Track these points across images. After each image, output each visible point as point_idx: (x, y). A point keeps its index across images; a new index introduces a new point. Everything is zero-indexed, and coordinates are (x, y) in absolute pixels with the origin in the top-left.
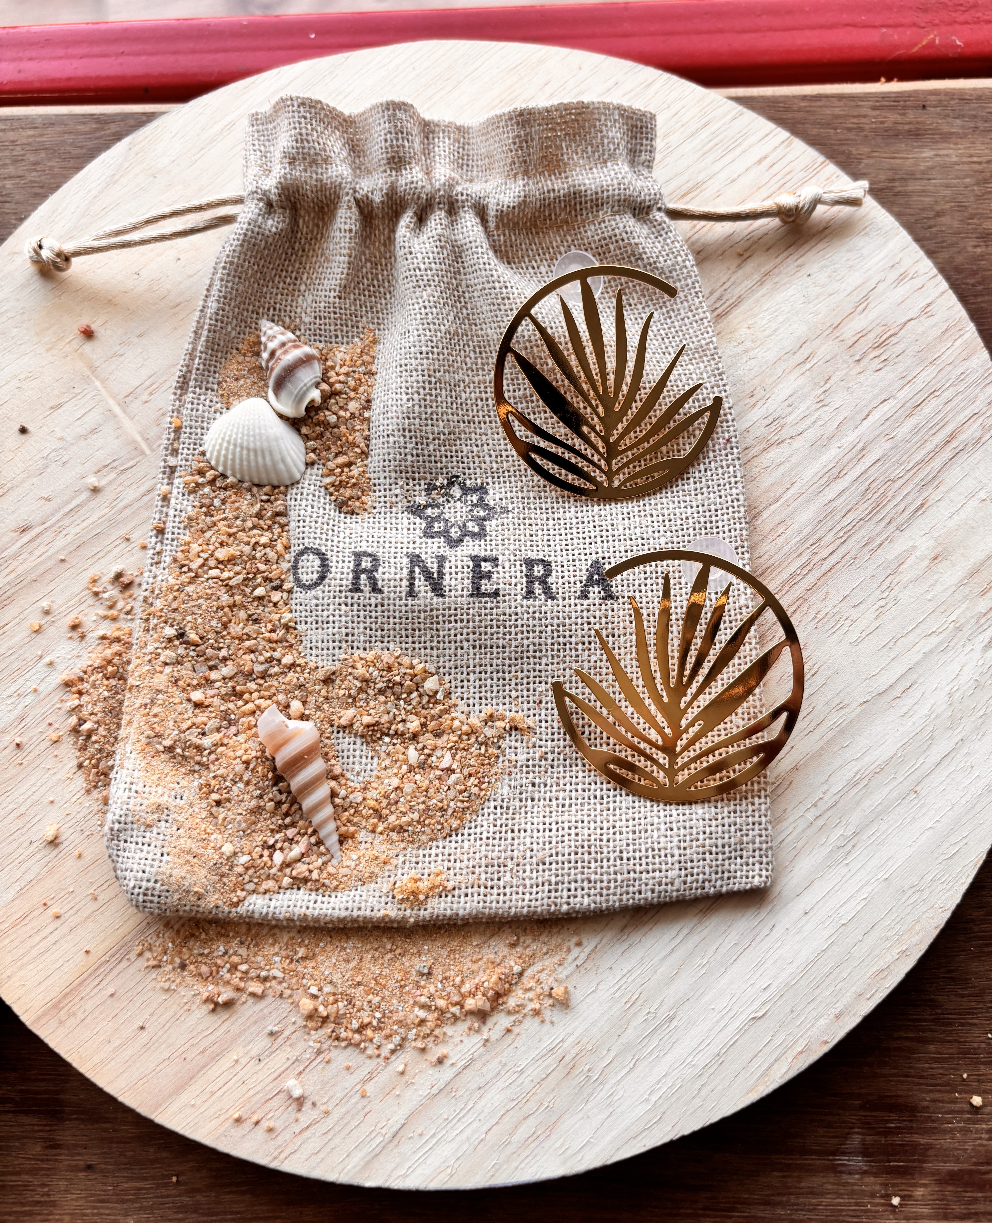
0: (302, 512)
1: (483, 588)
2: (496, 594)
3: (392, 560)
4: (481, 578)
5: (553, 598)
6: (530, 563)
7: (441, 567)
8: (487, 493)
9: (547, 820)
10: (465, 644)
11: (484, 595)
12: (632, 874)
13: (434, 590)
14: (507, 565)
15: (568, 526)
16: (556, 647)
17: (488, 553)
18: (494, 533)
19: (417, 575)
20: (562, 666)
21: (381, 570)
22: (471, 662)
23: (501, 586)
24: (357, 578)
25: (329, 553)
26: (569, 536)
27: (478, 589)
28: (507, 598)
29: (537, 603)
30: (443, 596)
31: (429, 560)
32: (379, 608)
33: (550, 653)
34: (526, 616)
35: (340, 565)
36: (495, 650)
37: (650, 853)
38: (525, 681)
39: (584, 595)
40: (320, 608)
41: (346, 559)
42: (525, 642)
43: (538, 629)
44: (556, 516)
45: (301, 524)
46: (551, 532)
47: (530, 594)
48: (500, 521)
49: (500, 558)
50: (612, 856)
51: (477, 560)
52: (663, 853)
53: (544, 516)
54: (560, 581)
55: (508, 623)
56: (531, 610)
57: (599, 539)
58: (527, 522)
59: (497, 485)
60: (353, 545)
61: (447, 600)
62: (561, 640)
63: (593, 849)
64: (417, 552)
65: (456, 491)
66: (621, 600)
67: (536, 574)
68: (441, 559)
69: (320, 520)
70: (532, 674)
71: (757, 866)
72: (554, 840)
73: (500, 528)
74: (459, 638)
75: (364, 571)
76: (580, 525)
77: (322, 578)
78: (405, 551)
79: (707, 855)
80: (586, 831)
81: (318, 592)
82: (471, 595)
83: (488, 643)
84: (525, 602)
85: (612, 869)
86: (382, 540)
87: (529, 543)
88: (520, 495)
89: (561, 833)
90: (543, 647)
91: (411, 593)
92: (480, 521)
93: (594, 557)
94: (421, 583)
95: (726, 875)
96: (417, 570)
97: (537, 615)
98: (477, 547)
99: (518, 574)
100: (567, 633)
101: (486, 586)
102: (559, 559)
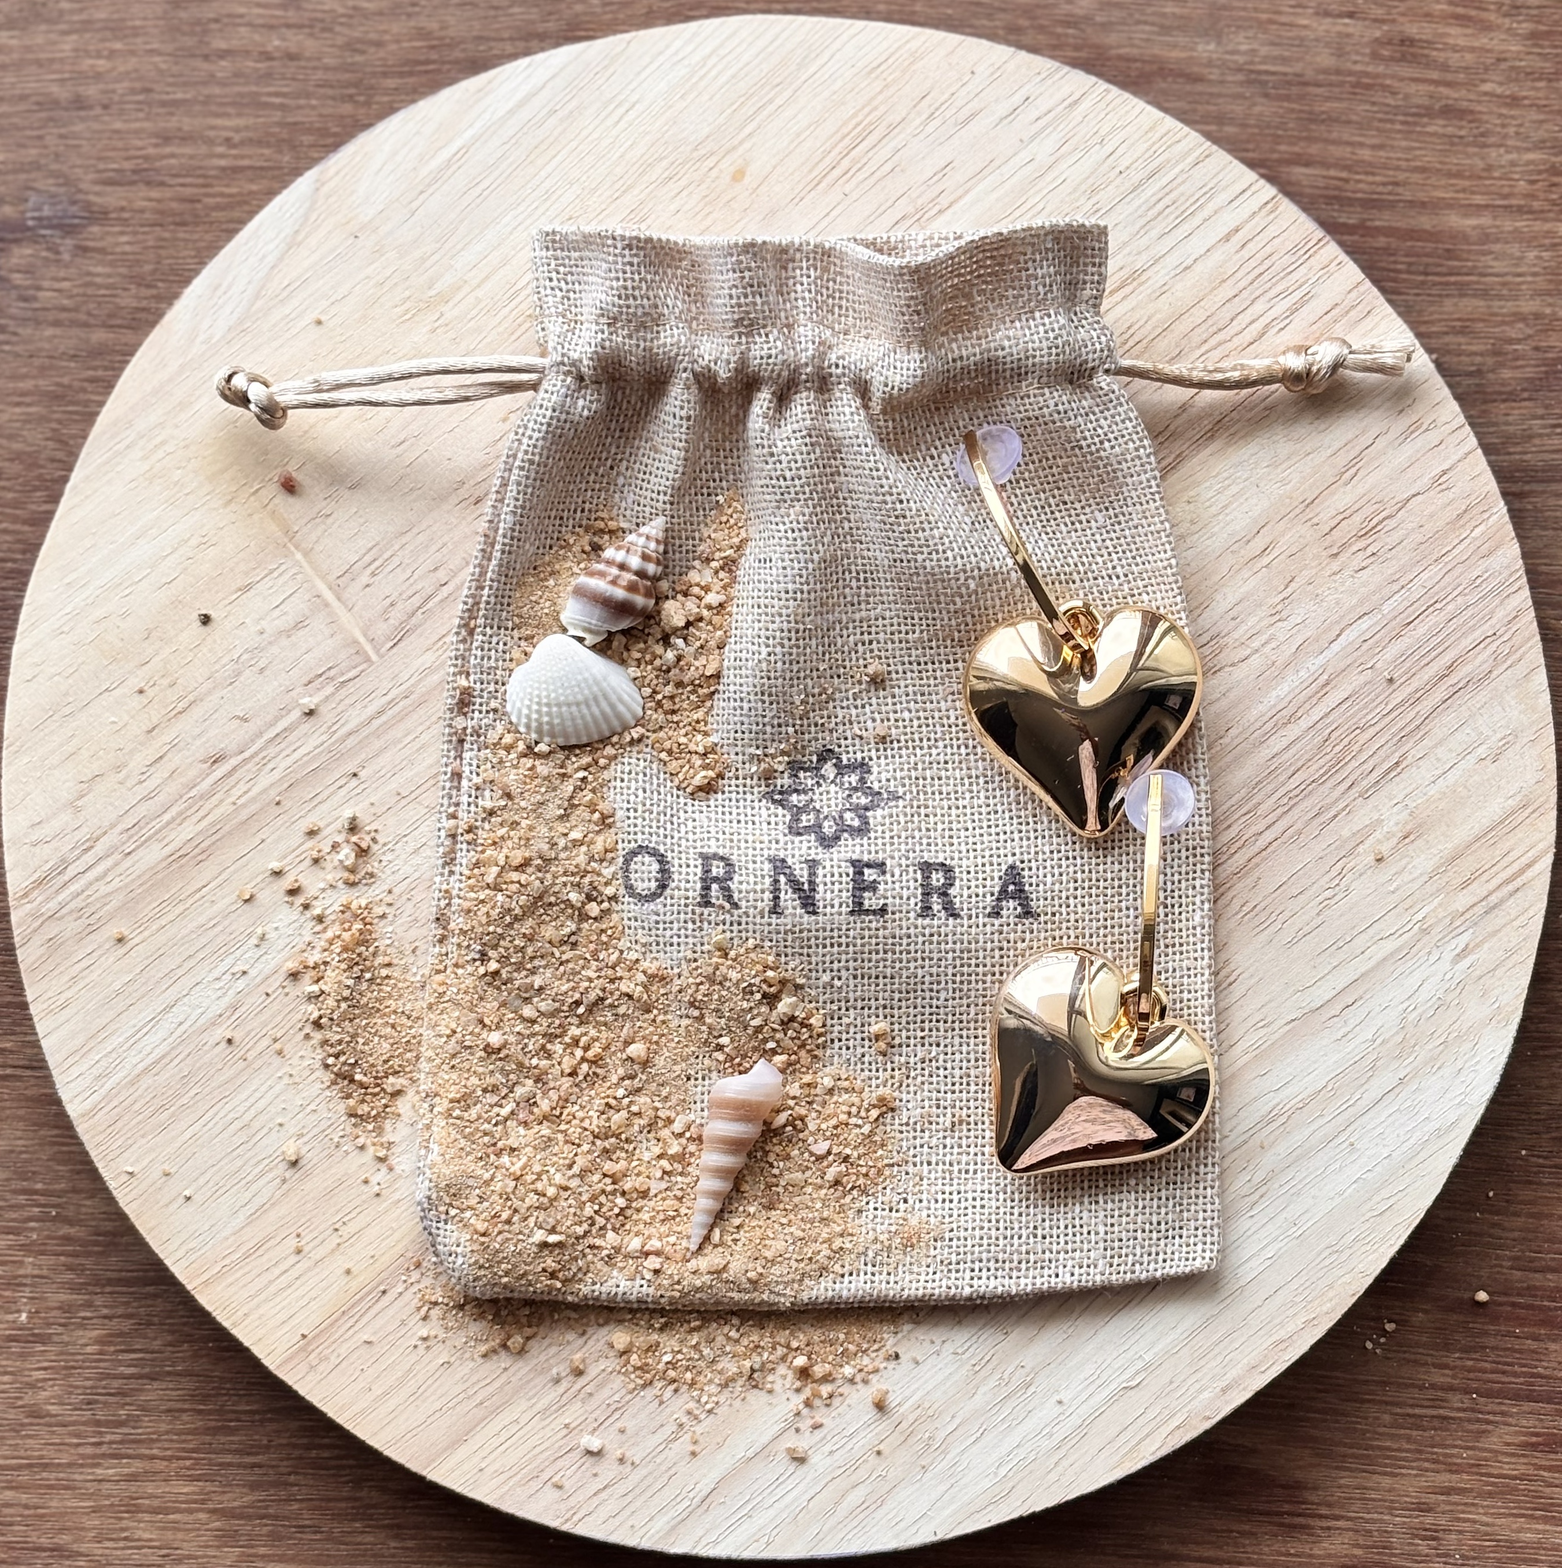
0: (632, 798)
1: (866, 903)
2: (883, 911)
3: (751, 866)
4: (864, 889)
5: (955, 916)
6: (926, 868)
7: (812, 874)
8: (869, 772)
9: (947, 1189)
10: (843, 973)
11: (867, 912)
12: (1048, 1255)
13: (804, 906)
14: (897, 872)
15: (976, 817)
16: (958, 979)
17: (872, 856)
18: (880, 828)
19: (782, 886)
20: (965, 1001)
21: (736, 878)
22: (851, 995)
23: (890, 901)
24: (707, 888)
25: (669, 854)
26: (978, 831)
27: (861, 904)
28: (897, 916)
29: (936, 922)
30: (815, 913)
31: (797, 866)
32: (735, 927)
33: (950, 985)
34: (920, 939)
35: (684, 870)
36: (881, 980)
37: (1070, 1230)
38: (919, 1018)
39: (996, 914)
40: (661, 926)
41: (692, 863)
42: (920, 971)
43: (935, 956)
44: (960, 803)
45: (632, 814)
46: (954, 826)
47: (926, 910)
48: (887, 811)
49: (888, 862)
50: (1024, 1232)
51: (859, 866)
52: (1085, 1230)
53: (945, 803)
54: (966, 893)
55: (898, 948)
56: (927, 932)
57: (1016, 836)
58: (923, 811)
59: (882, 761)
60: (699, 844)
61: (820, 918)
62: (965, 969)
63: (1001, 1225)
64: (782, 854)
65: (829, 770)
66: (1042, 918)
67: (934, 883)
68: (813, 864)
69: (655, 808)
70: (928, 1010)
71: (1200, 1247)
72: (955, 1213)
73: (887, 821)
74: (836, 965)
75: (716, 879)
76: (992, 816)
77: (663, 887)
78: (766, 853)
79: (1139, 1234)
80: (994, 1203)
81: (657, 905)
82: (852, 913)
83: (873, 972)
84: (920, 921)
85: (1024, 1249)
86: (735, 837)
87: (925, 841)
88: (913, 774)
89: (963, 1205)
90: (943, 978)
91: (776, 910)
92: (861, 811)
93: (1010, 860)
94: (787, 897)
95: (1161, 1257)
96: (782, 879)
97: (935, 938)
98: (858, 849)
99: (912, 883)
100: (973, 962)
101: (870, 901)
102: (965, 862)
